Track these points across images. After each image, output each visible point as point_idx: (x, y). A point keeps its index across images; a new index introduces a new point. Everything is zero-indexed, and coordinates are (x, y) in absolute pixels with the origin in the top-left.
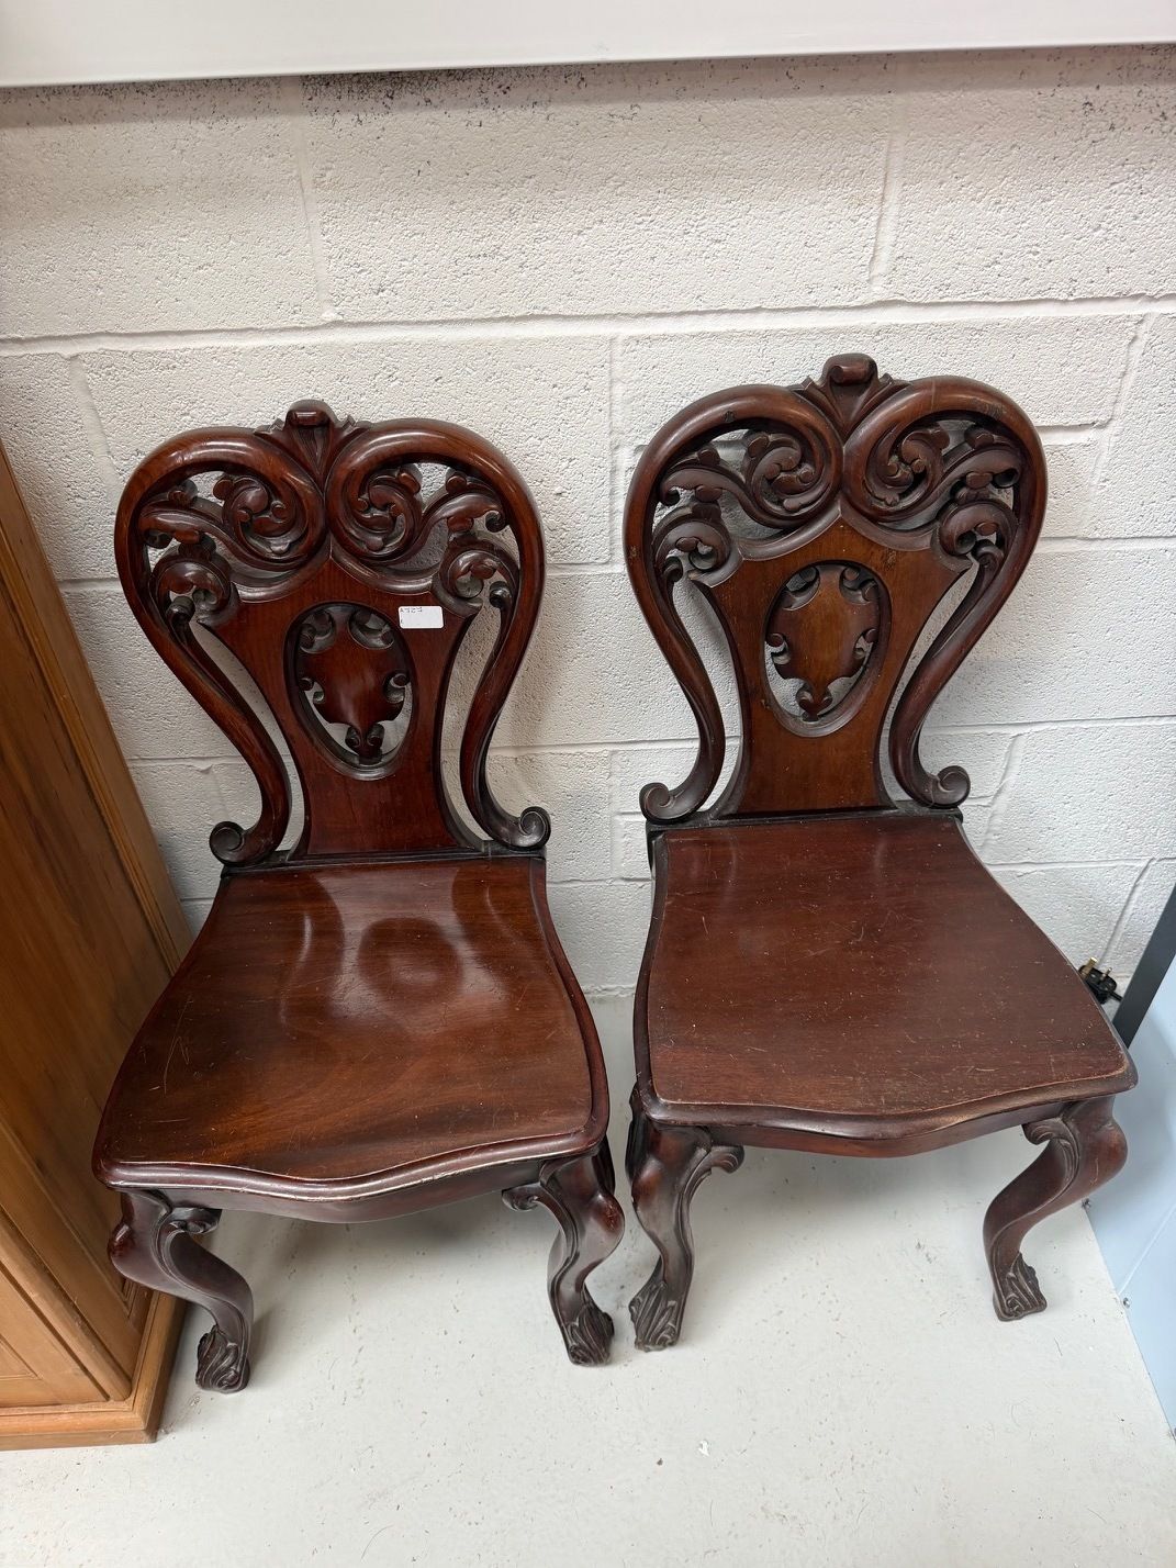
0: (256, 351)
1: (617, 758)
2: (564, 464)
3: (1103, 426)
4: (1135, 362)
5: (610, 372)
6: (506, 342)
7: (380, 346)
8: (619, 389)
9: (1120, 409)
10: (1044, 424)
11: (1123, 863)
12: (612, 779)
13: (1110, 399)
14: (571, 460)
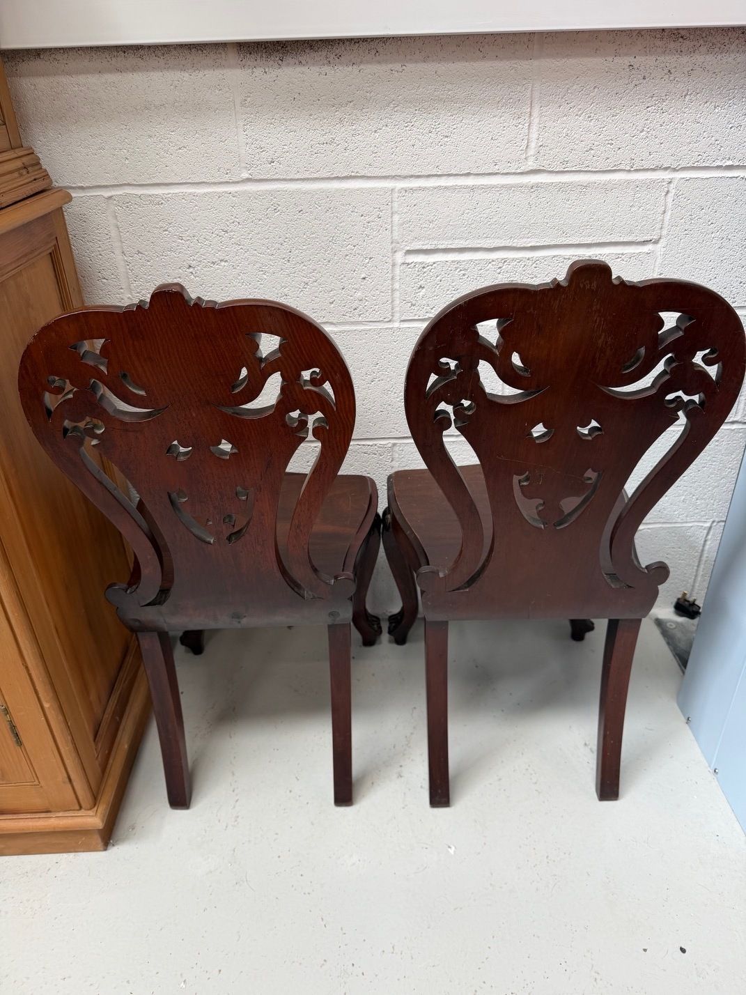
0: (206, 194)
1: (396, 448)
2: (367, 261)
3: (656, 242)
4: (670, 205)
5: (392, 207)
6: (337, 190)
7: (271, 192)
8: (396, 217)
9: (664, 232)
10: (625, 240)
11: (696, 524)
12: (394, 462)
13: (658, 226)
14: (370, 258)
